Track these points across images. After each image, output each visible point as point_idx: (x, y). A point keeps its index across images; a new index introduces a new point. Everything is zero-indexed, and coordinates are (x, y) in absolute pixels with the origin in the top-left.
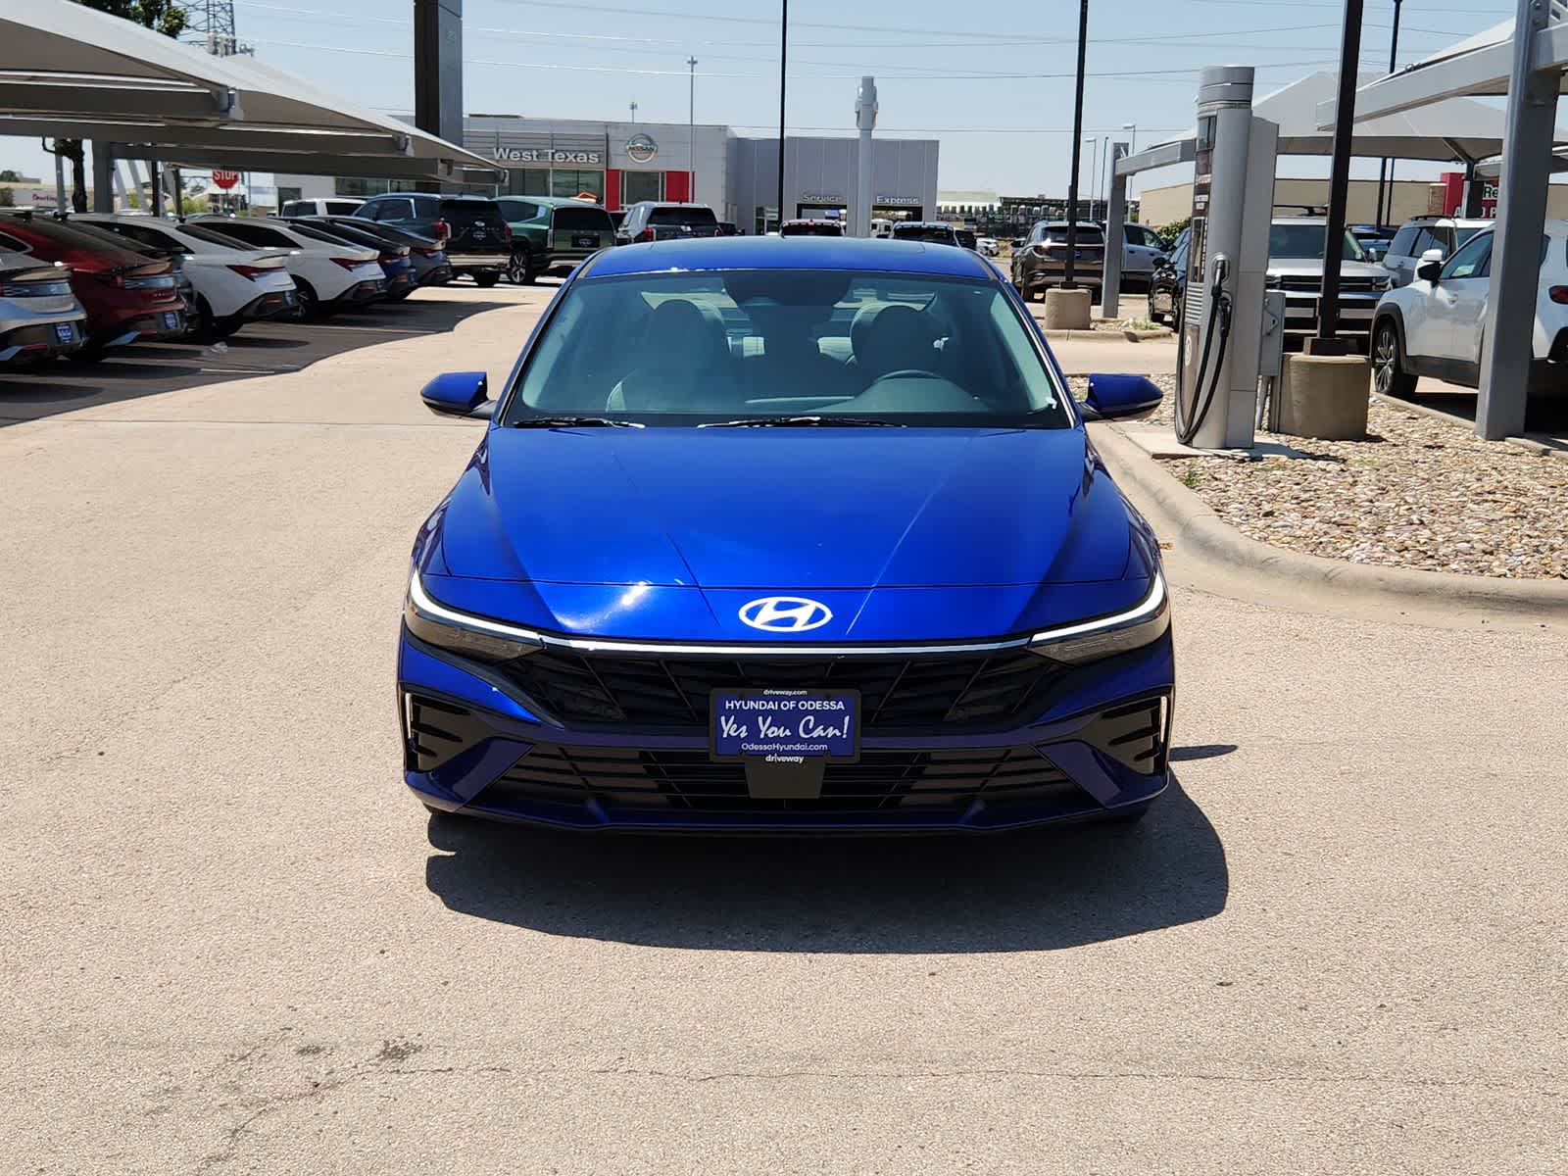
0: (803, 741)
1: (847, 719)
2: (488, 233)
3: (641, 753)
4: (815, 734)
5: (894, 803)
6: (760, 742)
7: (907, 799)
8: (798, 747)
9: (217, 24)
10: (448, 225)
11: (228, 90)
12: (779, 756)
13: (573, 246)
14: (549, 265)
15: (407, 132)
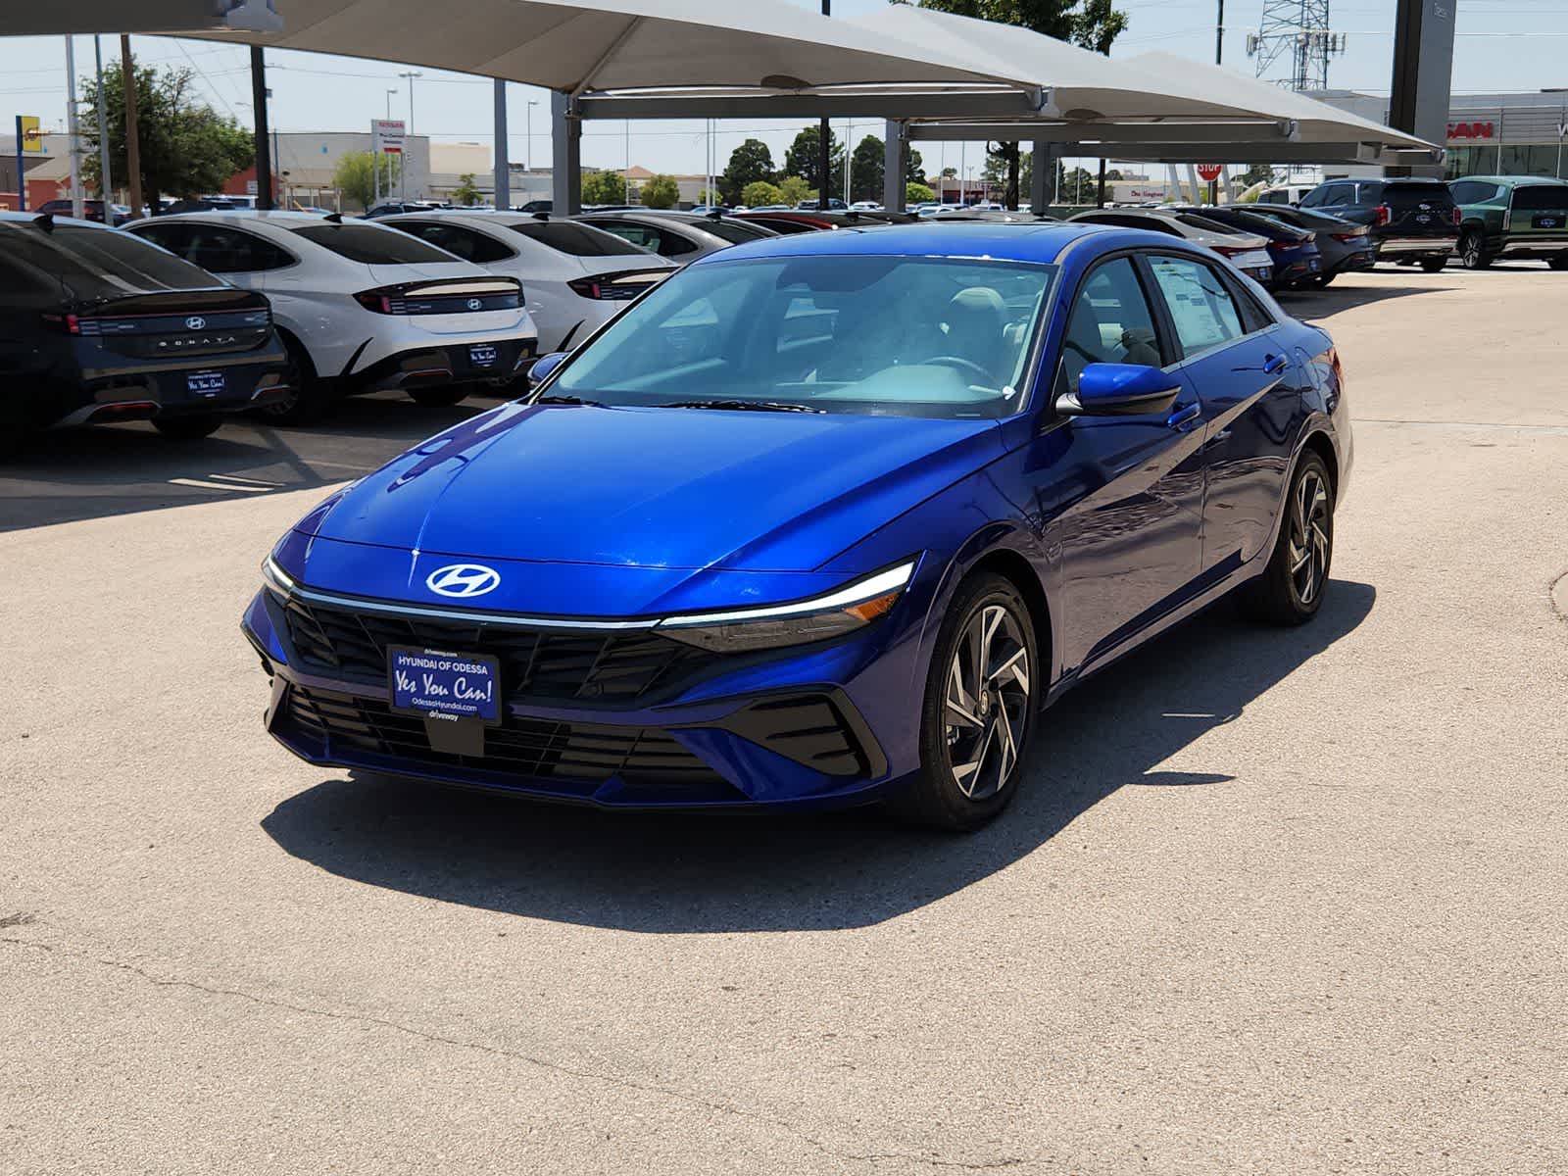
0: (457, 701)
1: (490, 683)
2: (1433, 216)
3: (354, 699)
4: (467, 695)
5: (547, 771)
6: (425, 698)
7: (559, 768)
8: (454, 706)
9: (1311, 16)
10: (1389, 209)
11: (1042, 90)
12: (440, 712)
13: (1533, 226)
14: (1504, 247)
15: (1293, 117)
